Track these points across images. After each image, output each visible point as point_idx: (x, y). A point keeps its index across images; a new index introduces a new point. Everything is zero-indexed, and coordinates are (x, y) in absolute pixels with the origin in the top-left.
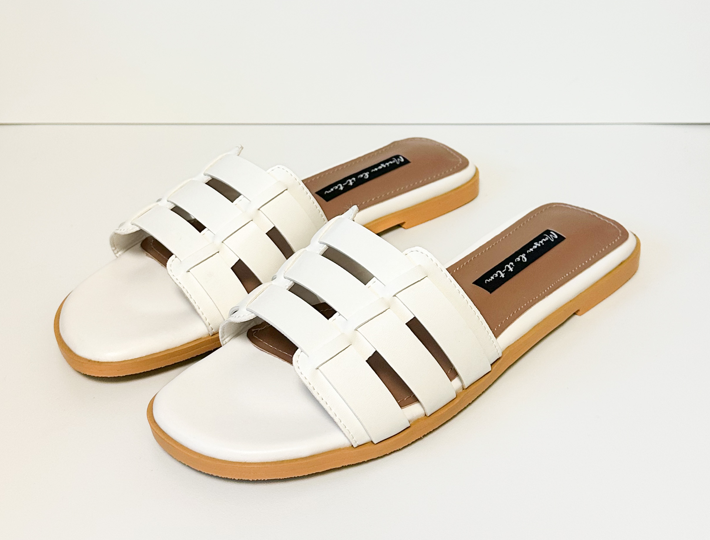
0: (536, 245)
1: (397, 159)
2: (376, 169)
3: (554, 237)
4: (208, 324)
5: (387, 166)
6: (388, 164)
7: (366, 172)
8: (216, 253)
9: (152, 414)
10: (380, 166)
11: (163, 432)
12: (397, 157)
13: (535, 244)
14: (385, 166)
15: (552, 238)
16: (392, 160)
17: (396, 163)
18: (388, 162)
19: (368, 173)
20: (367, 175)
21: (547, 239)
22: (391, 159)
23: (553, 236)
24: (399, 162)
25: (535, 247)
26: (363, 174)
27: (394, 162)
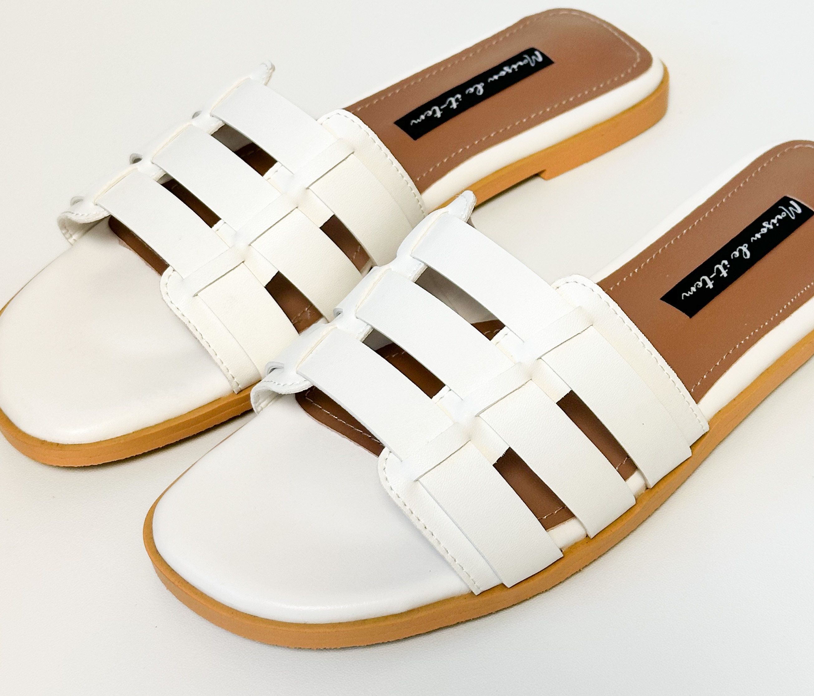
0: (767, 226)
1: (530, 57)
2: (496, 77)
3: (796, 211)
4: (232, 377)
5: (513, 69)
6: (515, 67)
7: (478, 83)
8: (241, 263)
9: (152, 538)
10: (503, 70)
11: (171, 571)
12: (531, 52)
13: (764, 224)
14: (510, 71)
15: (793, 214)
16: (522, 59)
17: (528, 64)
18: (515, 63)
19: (483, 84)
20: (480, 87)
21: (784, 215)
22: (519, 57)
23: (794, 210)
24: (534, 61)
25: (763, 231)
26: (474, 87)
27: (525, 62)
